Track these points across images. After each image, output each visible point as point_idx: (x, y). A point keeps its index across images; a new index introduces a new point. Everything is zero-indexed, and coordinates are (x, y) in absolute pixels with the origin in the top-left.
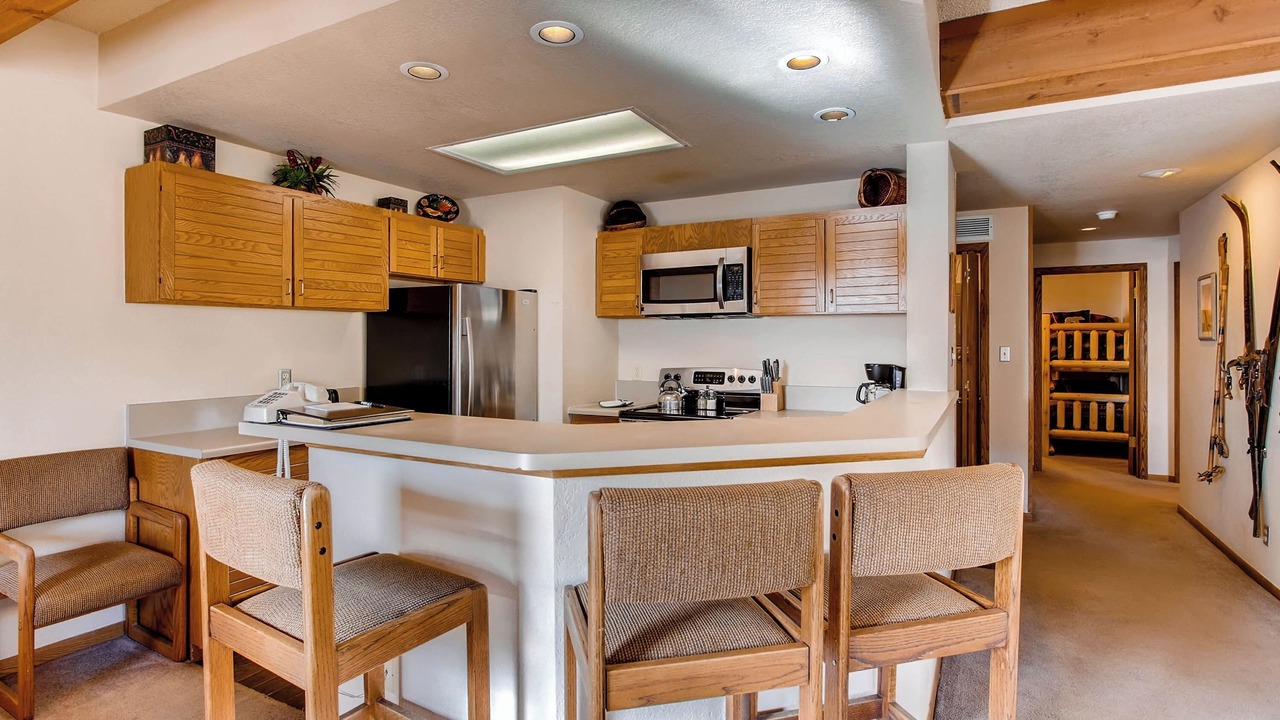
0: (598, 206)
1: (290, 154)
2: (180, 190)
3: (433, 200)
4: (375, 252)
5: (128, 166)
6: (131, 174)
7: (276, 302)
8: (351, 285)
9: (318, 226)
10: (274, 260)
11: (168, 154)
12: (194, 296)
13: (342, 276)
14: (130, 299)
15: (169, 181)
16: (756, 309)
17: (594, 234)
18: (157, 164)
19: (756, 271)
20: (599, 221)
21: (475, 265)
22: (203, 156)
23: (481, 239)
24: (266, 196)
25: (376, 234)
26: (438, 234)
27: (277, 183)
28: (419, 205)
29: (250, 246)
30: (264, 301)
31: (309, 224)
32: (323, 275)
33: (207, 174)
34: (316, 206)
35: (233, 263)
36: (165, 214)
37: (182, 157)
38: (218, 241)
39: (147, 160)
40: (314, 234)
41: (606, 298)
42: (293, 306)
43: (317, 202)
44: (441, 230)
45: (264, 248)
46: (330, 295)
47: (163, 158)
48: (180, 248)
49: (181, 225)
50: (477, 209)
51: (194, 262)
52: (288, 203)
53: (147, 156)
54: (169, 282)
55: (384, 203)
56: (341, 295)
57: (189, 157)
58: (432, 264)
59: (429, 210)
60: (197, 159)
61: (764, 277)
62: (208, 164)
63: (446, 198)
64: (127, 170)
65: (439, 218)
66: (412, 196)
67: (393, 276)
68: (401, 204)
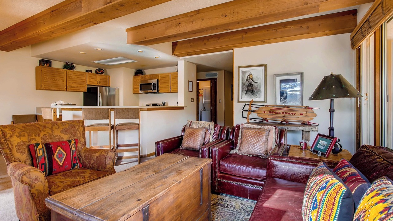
0: (134, 71)
1: (66, 62)
2: (45, 71)
3: (99, 70)
4: (84, 81)
5: (36, 66)
6: (36, 68)
7: (63, 90)
8: (78, 87)
9: (71, 76)
10: (63, 82)
11: (43, 64)
12: (47, 89)
13: (77, 85)
14: (36, 89)
15: (43, 69)
16: (159, 92)
17: (133, 77)
18: (41, 66)
19: (159, 84)
20: (134, 74)
21: (107, 83)
22: (49, 64)
23: (109, 78)
24: (61, 71)
25: (84, 77)
26: (99, 77)
27: (64, 68)
28: (96, 71)
29: (58, 80)
30: (61, 90)
31: (69, 76)
32: (73, 85)
33: (50, 67)
34: (71, 72)
35: (55, 83)
36: (42, 75)
37: (45, 65)
38: (52, 79)
39: (39, 65)
40: (71, 78)
41: (134, 89)
42: (66, 91)
43: (71, 71)
44: (99, 76)
45: (61, 80)
46: (74, 89)
47: (42, 65)
48: (45, 80)
49: (45, 76)
50: (109, 71)
51: (47, 83)
52: (65, 72)
53: (39, 64)
54: (43, 86)
55: (87, 71)
56: (76, 89)
57: (47, 64)
58: (97, 83)
59: (98, 72)
60: (48, 65)
61: (161, 85)
62: (50, 66)
63: (102, 69)
64: (36, 67)
65: (100, 74)
66: (94, 70)
67: (88, 85)
68: (91, 71)
